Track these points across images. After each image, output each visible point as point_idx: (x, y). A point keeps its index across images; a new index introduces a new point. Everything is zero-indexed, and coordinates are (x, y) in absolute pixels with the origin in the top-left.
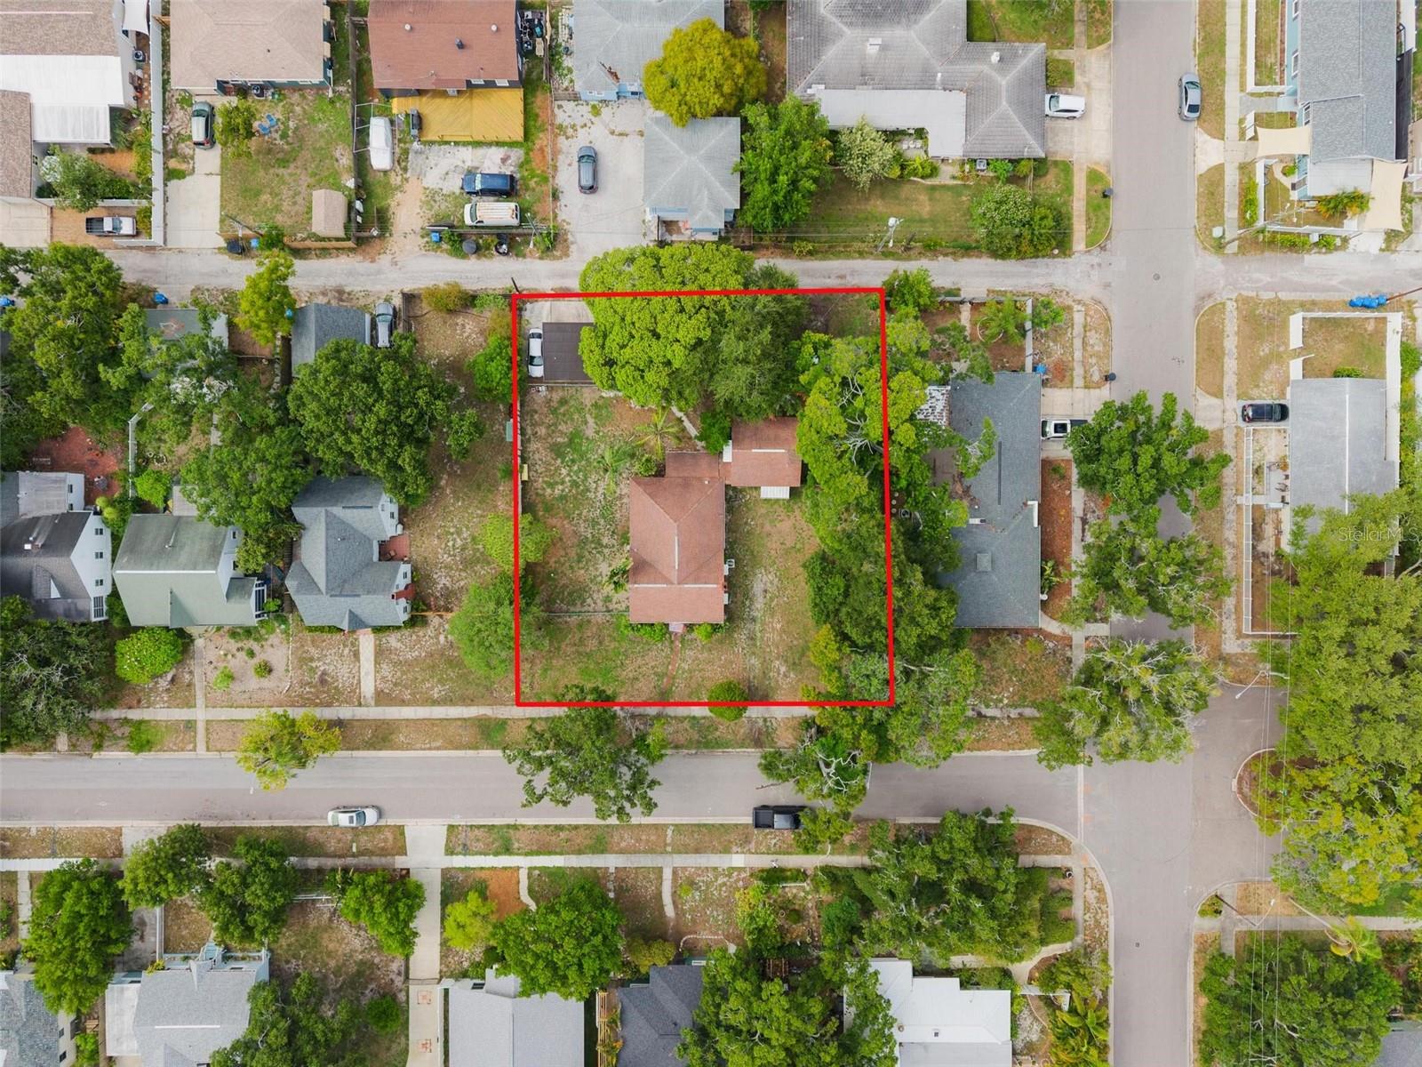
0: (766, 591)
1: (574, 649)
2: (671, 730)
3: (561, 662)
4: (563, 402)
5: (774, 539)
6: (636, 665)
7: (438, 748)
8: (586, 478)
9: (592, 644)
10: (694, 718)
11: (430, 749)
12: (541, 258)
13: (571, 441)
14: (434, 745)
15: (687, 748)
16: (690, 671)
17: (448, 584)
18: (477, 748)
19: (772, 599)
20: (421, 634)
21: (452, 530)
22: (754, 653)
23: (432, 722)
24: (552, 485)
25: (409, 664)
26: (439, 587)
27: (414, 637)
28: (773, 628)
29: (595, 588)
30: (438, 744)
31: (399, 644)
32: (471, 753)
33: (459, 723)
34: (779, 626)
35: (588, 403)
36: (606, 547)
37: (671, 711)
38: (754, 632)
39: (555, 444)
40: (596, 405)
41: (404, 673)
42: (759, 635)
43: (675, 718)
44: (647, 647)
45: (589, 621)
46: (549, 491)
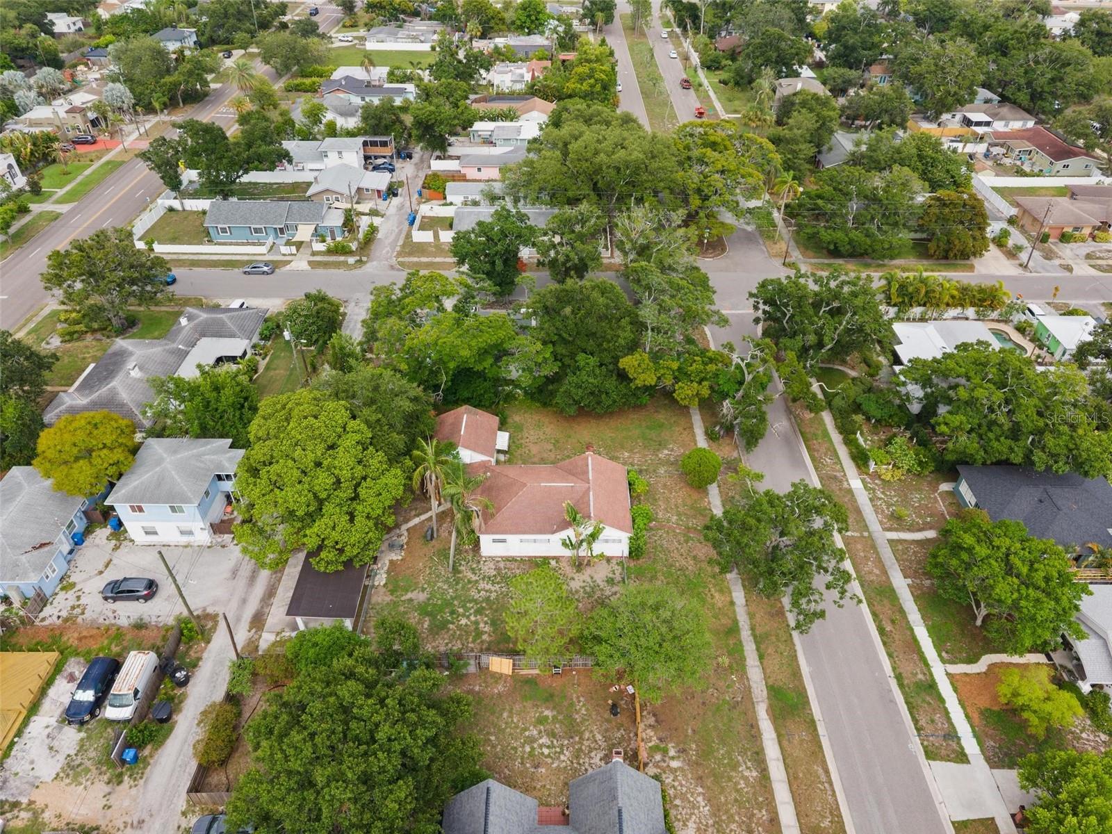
5: (546, 455)
6: (679, 558)
12: (208, 642)
13: (431, 614)
16: (679, 515)
18: (813, 722)
23: (792, 780)
25: (717, 810)
27: (678, 802)
31: (691, 824)
33: (785, 743)
40: (392, 592)
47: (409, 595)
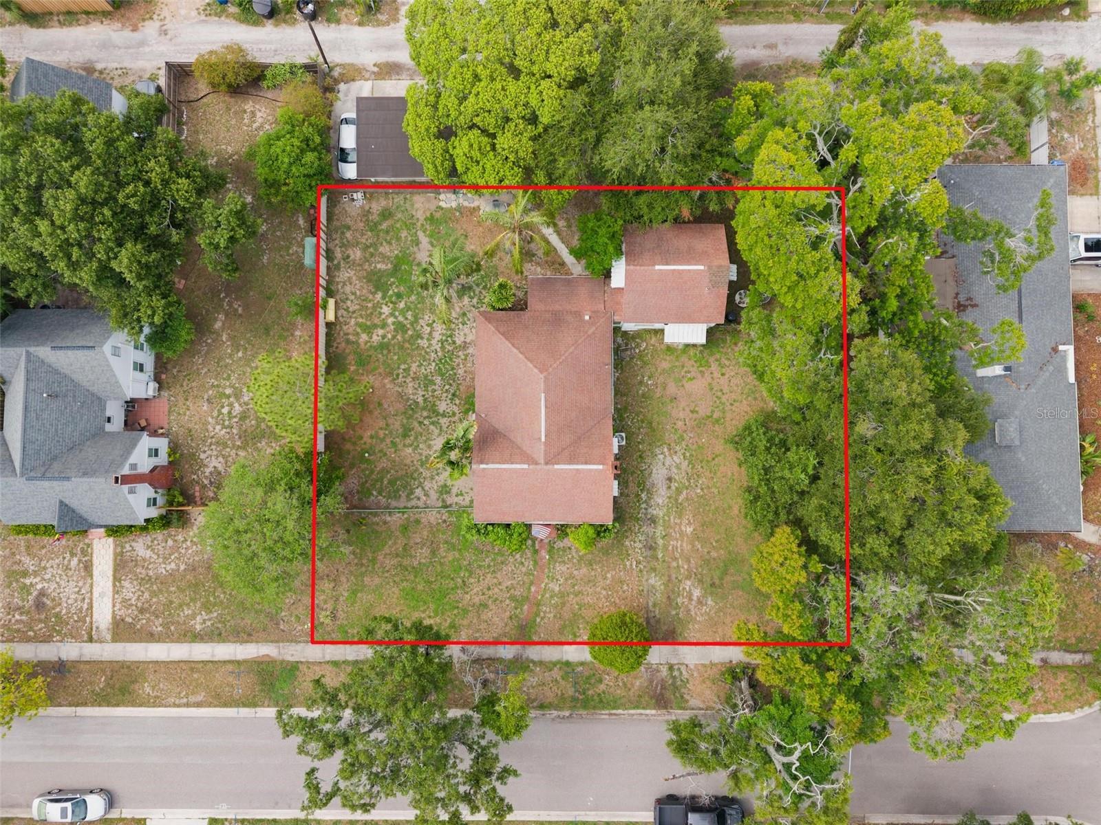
0: (670, 479)
1: (395, 561)
2: (534, 681)
3: (377, 581)
4: (386, 214)
5: (683, 404)
6: (484, 584)
7: (199, 705)
8: (416, 318)
9: (422, 554)
10: (568, 663)
11: (187, 705)
12: (360, 24)
13: (396, 268)
14: (192, 699)
15: (557, 708)
16: (562, 595)
17: (220, 468)
18: (255, 705)
19: (678, 491)
20: (180, 538)
21: (228, 391)
22: (654, 570)
23: (191, 666)
24: (369, 330)
25: (163, 581)
26: (208, 471)
27: (170, 542)
28: (682, 534)
29: (426, 473)
30: (200, 698)
31: (149, 553)
32: (245, 712)
33: (230, 667)
34: (689, 530)
35: (420, 215)
36: (444, 415)
37: (534, 653)
38: (653, 538)
39: (373, 272)
40: (431, 219)
41: (154, 594)
42: (660, 542)
43: (541, 663)
44: (500, 559)
45: (418, 522)
46: (364, 337)
47: (424, 240)
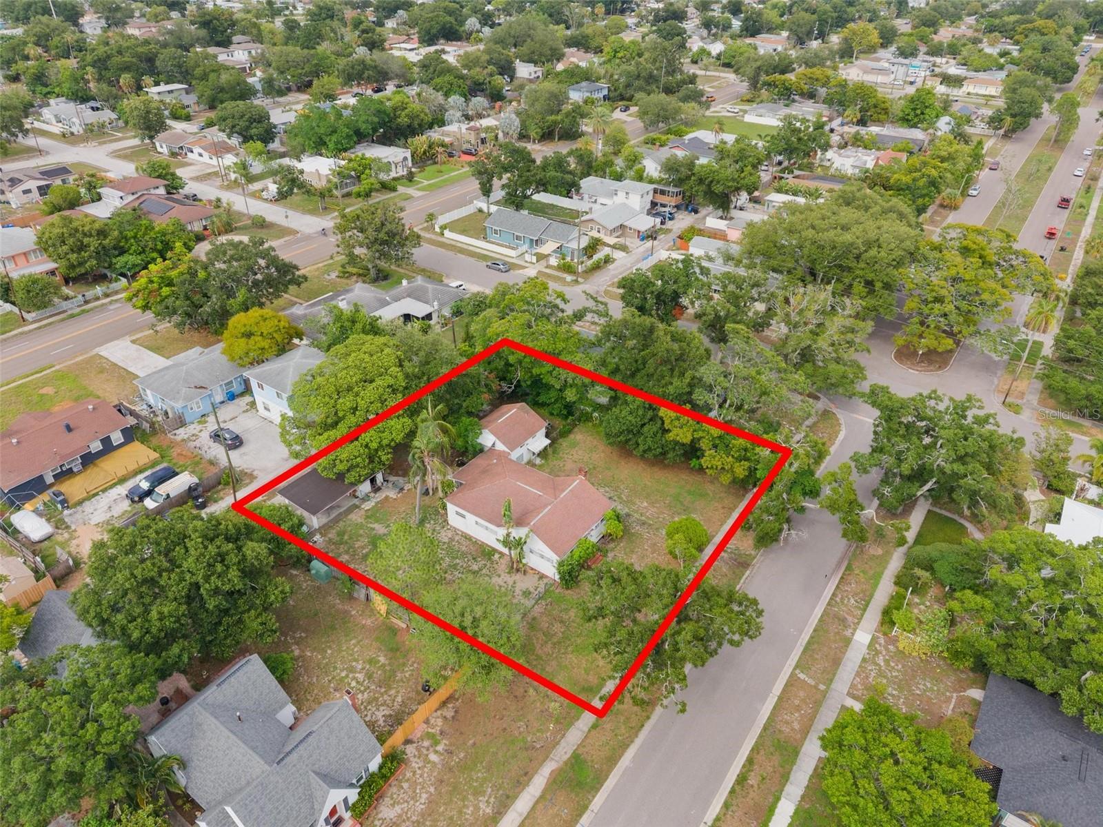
4: (341, 534)
18: (585, 808)
22: (657, 529)
25: (429, 813)
27: (405, 785)
28: (645, 508)
31: (398, 809)
33: (541, 806)
34: (645, 504)
35: (361, 520)
38: (638, 520)
40: (368, 517)
42: (643, 518)
45: (534, 619)
47: (376, 526)
